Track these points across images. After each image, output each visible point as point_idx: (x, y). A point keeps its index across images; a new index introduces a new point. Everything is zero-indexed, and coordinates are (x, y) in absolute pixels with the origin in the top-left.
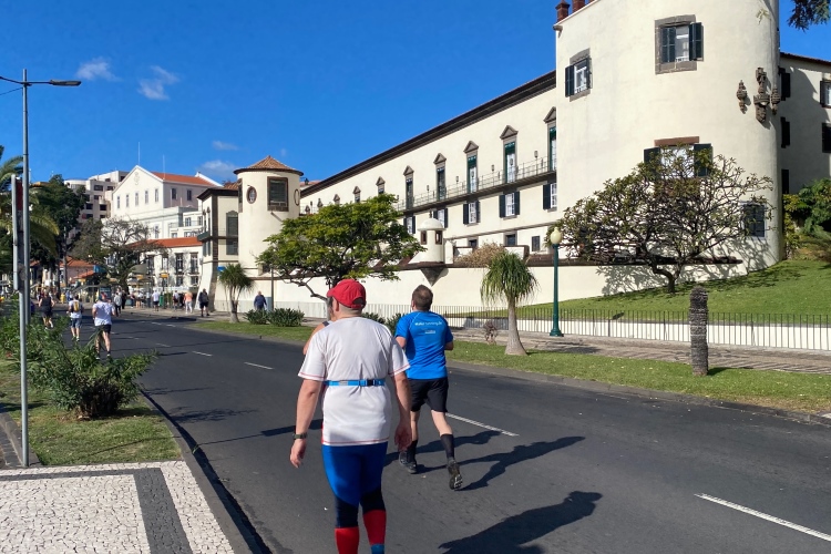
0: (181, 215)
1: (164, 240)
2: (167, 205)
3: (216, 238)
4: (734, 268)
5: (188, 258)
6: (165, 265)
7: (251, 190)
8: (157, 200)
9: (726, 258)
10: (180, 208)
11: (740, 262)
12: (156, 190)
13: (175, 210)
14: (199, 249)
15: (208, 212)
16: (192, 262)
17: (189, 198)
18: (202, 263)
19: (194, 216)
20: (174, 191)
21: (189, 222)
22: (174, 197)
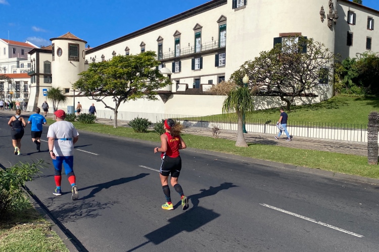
0: (18, 62)
1: (9, 74)
2: (10, 57)
3: (38, 74)
4: (315, 99)
5: (22, 84)
6: (10, 87)
7: (59, 49)
8: (5, 53)
9: (311, 94)
10: (18, 58)
11: (317, 96)
12: (5, 49)
13: (15, 59)
14: (29, 80)
15: (34, 60)
16: (25, 86)
17: (23, 53)
18: (30, 87)
19: (26, 63)
20: (14, 50)
21: (22, 66)
22: (14, 52)
